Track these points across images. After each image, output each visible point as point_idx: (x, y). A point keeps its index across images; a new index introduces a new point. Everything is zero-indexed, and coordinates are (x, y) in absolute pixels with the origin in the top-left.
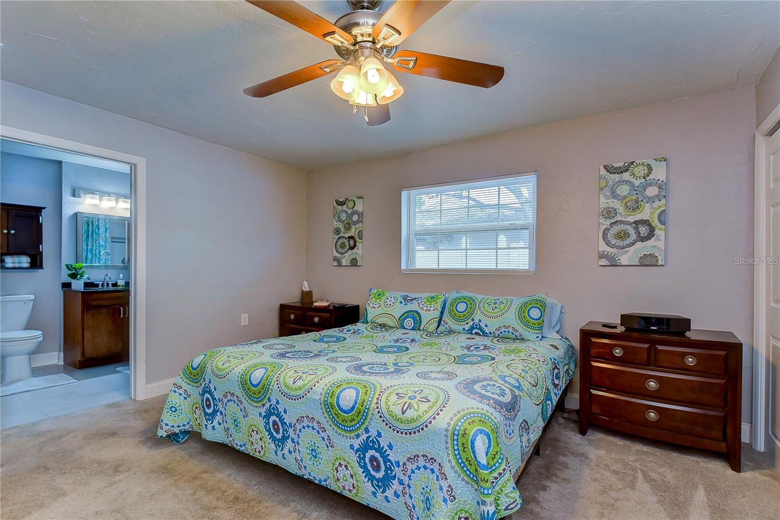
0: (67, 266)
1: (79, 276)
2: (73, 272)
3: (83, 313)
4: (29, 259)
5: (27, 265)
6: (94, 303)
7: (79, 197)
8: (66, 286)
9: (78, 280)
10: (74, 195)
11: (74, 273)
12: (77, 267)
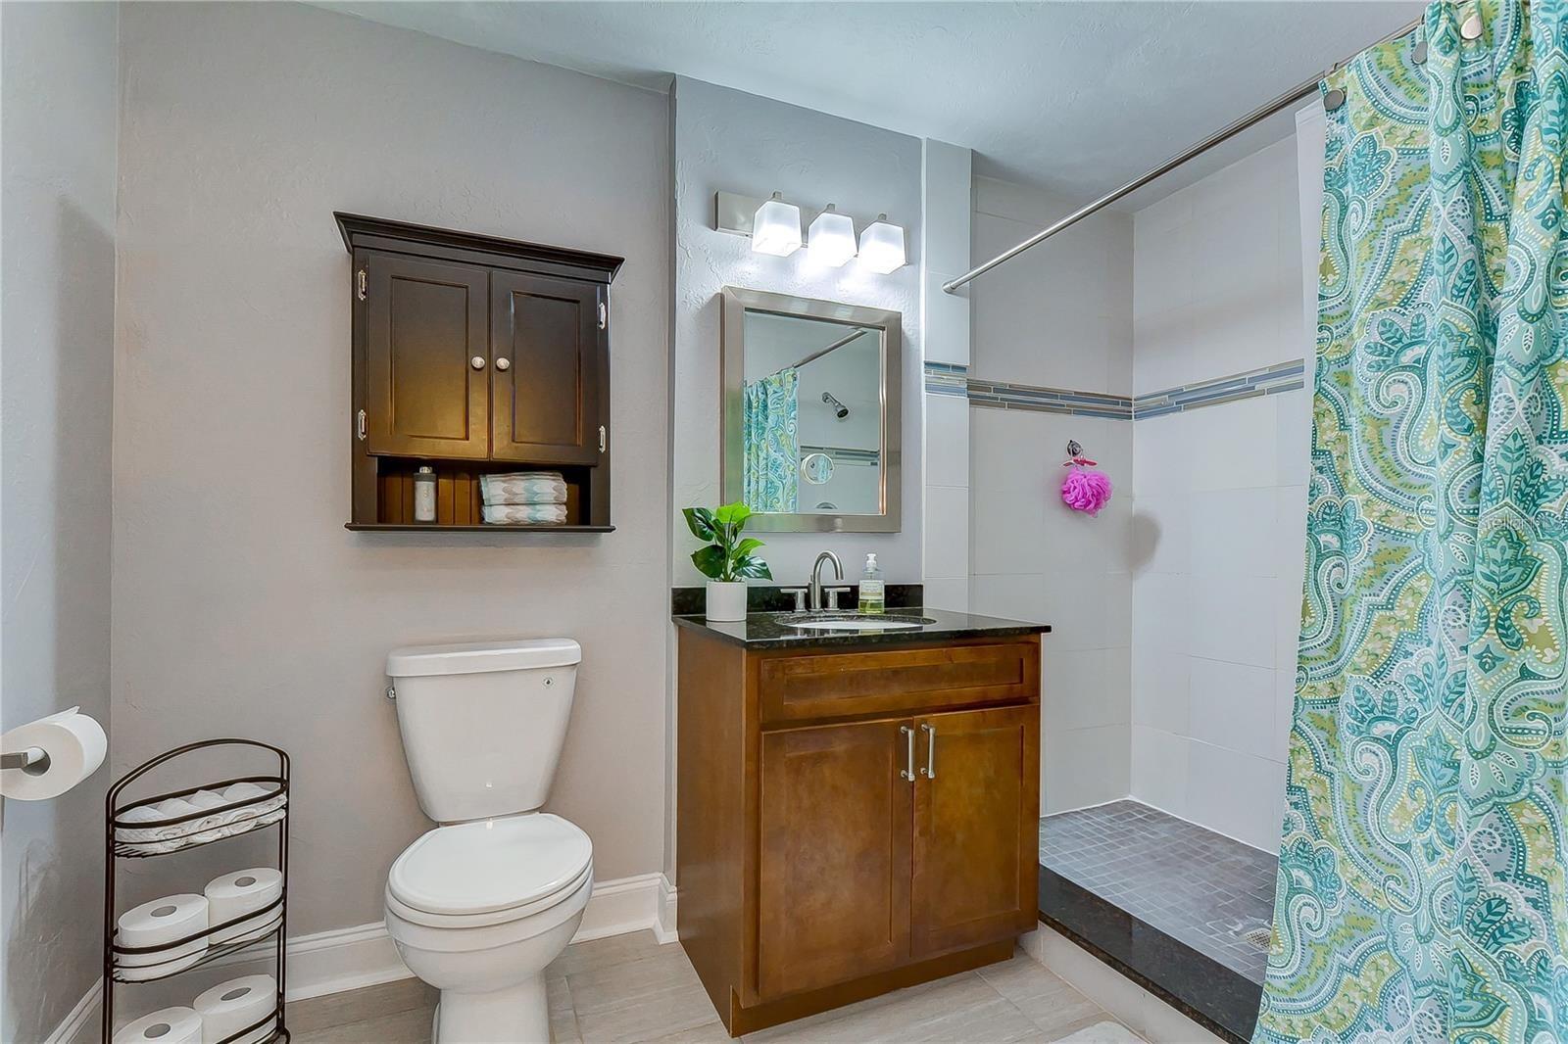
0: (689, 514)
1: (731, 563)
2: (713, 542)
3: (755, 756)
4: (564, 486)
5: (554, 514)
6: (800, 706)
7: (731, 226)
8: (689, 605)
9: (727, 579)
10: (714, 224)
11: (715, 547)
12: (724, 521)
